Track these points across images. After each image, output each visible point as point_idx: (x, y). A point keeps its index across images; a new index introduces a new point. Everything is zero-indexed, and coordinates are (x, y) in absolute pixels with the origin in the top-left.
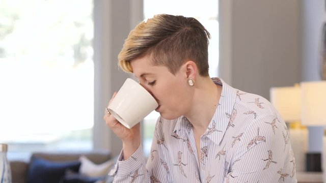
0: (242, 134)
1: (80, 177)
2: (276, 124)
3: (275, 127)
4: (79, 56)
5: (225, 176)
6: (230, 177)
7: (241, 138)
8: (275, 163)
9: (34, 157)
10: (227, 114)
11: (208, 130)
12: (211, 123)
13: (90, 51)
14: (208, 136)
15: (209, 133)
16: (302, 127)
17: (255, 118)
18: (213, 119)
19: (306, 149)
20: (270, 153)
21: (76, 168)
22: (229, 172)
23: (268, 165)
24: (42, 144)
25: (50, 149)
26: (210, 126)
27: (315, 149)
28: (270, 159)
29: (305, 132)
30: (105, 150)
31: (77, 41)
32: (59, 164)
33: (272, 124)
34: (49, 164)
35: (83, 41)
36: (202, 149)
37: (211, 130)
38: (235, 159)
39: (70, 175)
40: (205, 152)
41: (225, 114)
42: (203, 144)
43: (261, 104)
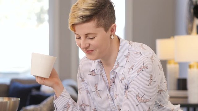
0: (134, 65)
1: (40, 93)
2: (153, 58)
3: (153, 60)
4: (40, 20)
5: (125, 92)
6: (128, 92)
7: (133, 68)
8: (155, 82)
9: (13, 81)
10: (125, 56)
11: (114, 67)
12: (116, 62)
13: (46, 17)
15: (115, 68)
16: (175, 63)
17: (141, 55)
18: (117, 60)
19: (178, 76)
20: (151, 75)
21: (38, 88)
22: (127, 89)
23: (150, 83)
24: (17, 74)
25: (22, 77)
26: (116, 64)
27: (183, 77)
28: (151, 80)
29: (177, 66)
31: (38, 10)
32: (27, 85)
33: (151, 58)
34: (21, 85)
35: (42, 11)
36: (111, 79)
37: (117, 66)
38: (130, 80)
39: (34, 92)
41: (124, 56)
42: (111, 76)
43: (144, 47)
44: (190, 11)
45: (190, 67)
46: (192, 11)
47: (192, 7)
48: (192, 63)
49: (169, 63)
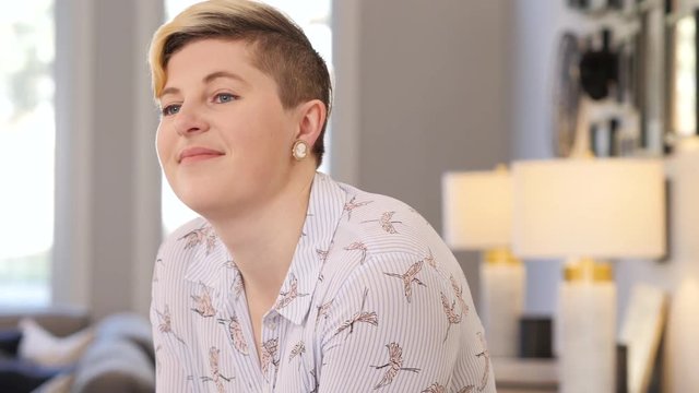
14: (280, 311)
15: (282, 303)
16: (512, 261)
18: (290, 270)
19: (521, 307)
20: (394, 348)
21: (12, 345)
26: (286, 287)
27: (539, 310)
28: (395, 362)
29: (518, 272)
30: (77, 306)
31: (18, 64)
36: (264, 344)
37: (287, 296)
40: (271, 353)
42: (266, 333)
44: (565, 75)
45: (568, 275)
46: (575, 72)
47: (576, 59)
48: (572, 263)
49: (492, 260)
